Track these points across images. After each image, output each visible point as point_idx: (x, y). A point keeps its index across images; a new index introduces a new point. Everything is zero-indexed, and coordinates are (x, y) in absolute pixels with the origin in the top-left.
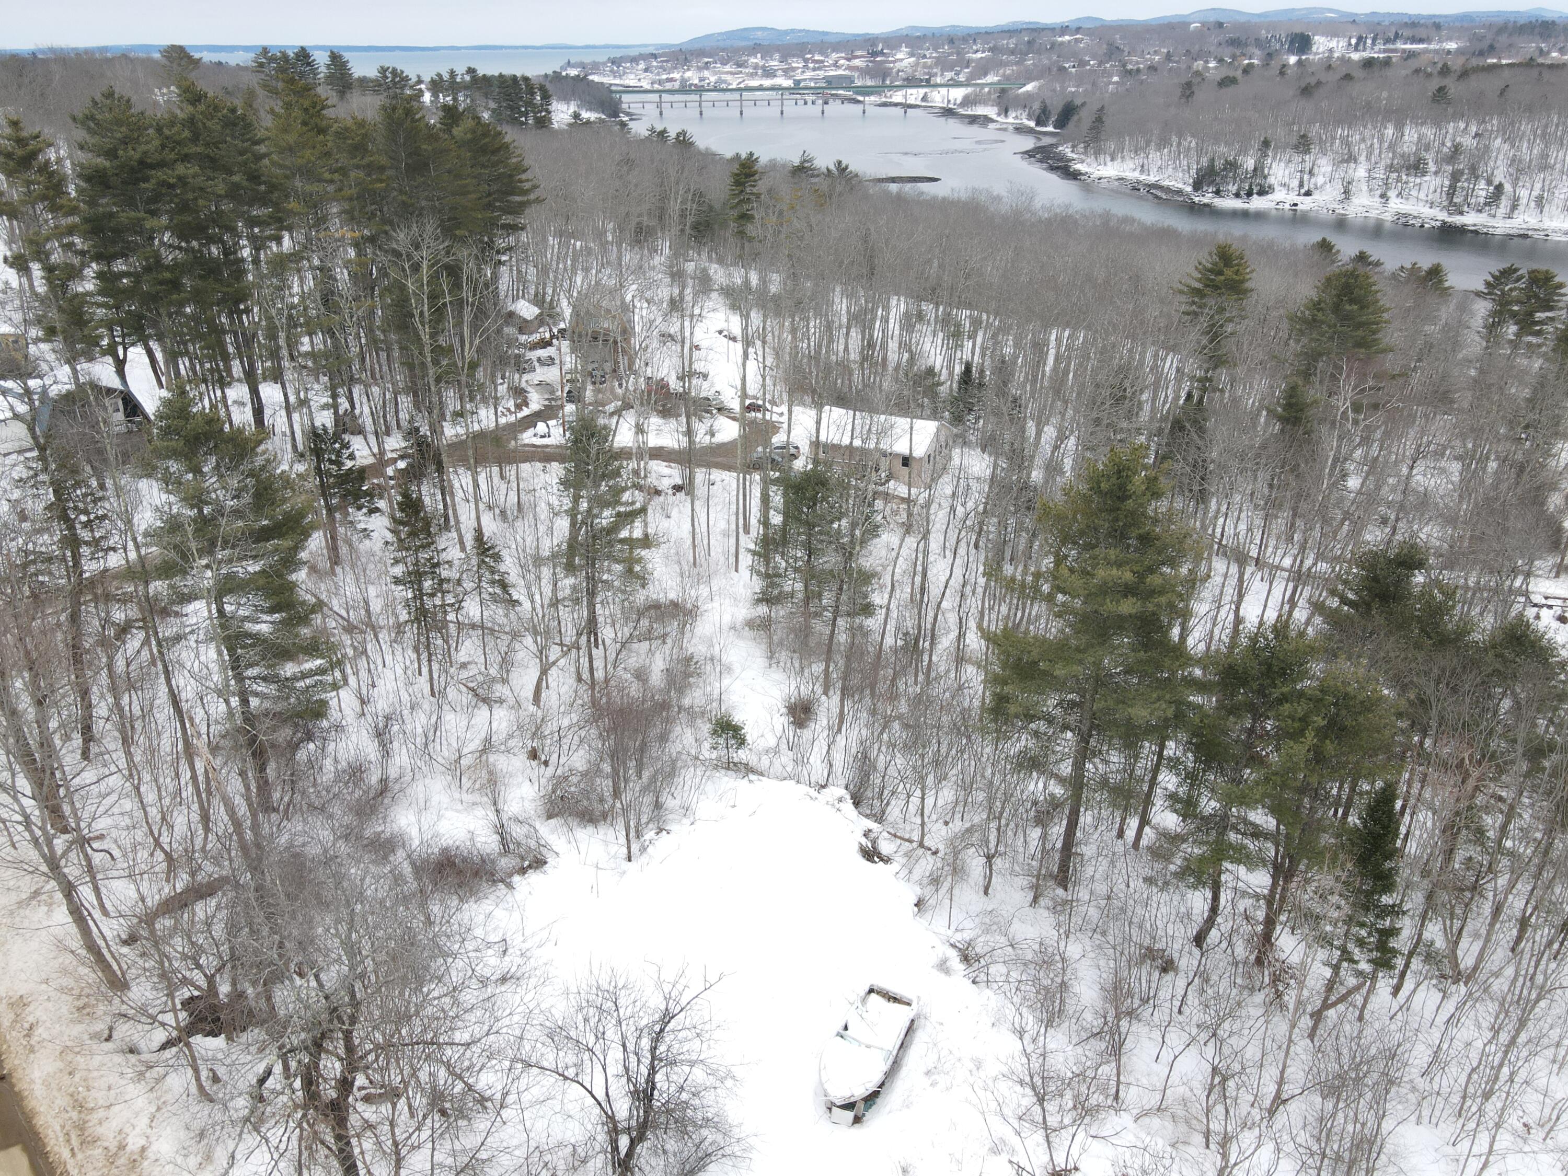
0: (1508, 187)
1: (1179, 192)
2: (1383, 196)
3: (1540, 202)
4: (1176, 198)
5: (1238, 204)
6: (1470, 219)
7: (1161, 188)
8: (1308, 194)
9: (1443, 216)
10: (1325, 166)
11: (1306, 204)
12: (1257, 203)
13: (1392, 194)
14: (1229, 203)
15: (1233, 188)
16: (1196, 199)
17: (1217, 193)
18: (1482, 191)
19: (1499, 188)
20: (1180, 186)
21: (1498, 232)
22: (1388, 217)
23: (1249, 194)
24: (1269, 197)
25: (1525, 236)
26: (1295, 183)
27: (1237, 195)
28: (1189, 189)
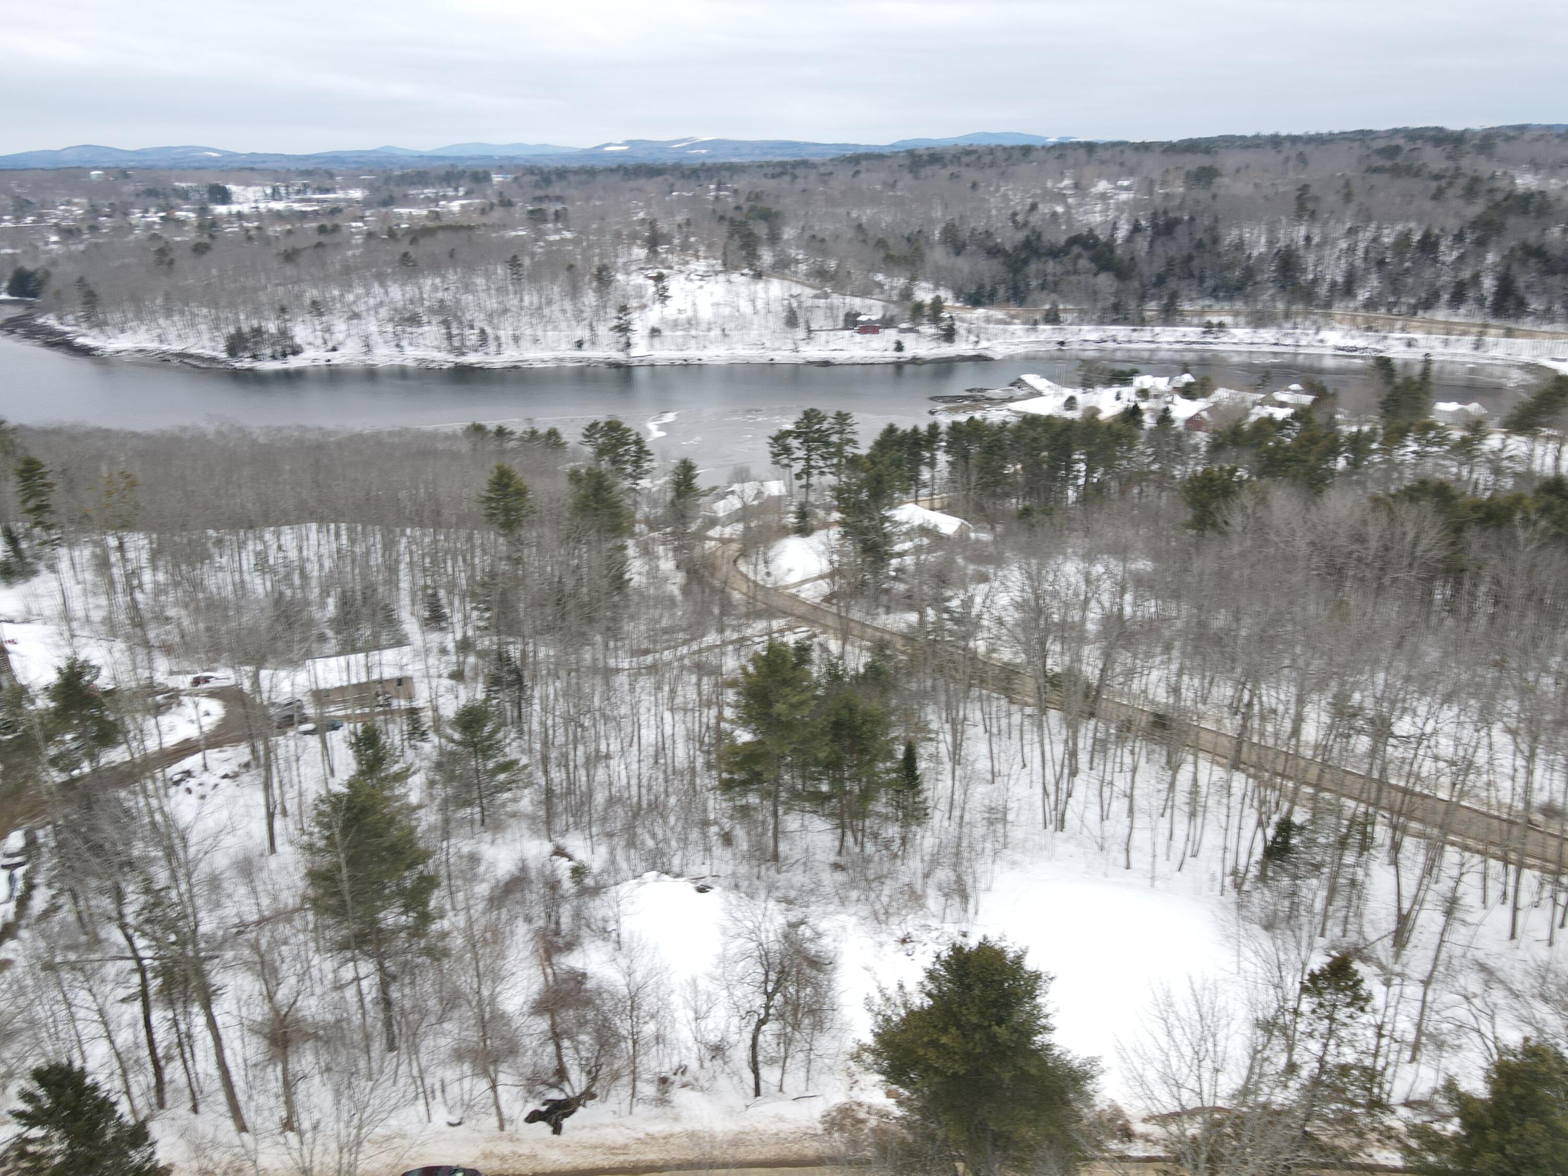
0: (488, 330)
1: (213, 359)
2: (398, 346)
3: (516, 339)
4: (215, 365)
5: (277, 365)
6: (471, 358)
7: (191, 356)
8: (334, 349)
9: (452, 358)
10: (340, 326)
11: (337, 358)
12: (293, 363)
13: (404, 343)
14: (268, 366)
15: (268, 351)
16: (237, 365)
17: (254, 357)
18: (472, 337)
19: (483, 331)
20: (215, 354)
21: (497, 366)
22: (410, 363)
23: (284, 355)
24: (302, 356)
25: (515, 367)
26: (319, 342)
27: (274, 357)
28: (224, 356)
